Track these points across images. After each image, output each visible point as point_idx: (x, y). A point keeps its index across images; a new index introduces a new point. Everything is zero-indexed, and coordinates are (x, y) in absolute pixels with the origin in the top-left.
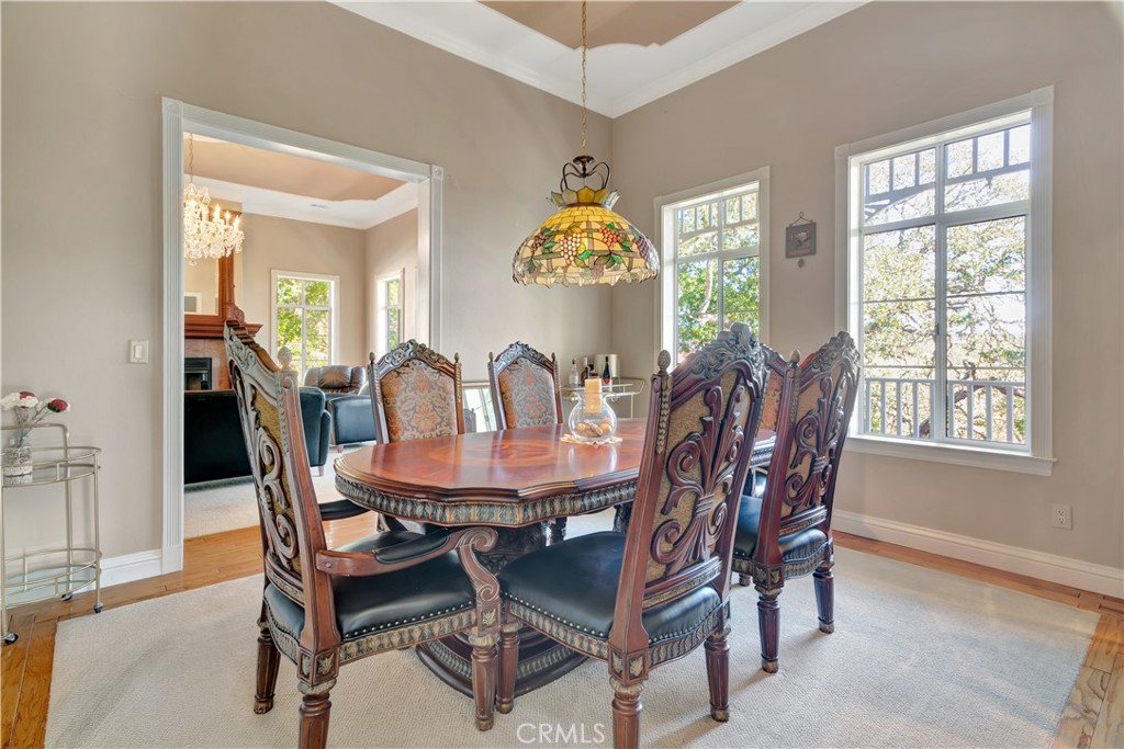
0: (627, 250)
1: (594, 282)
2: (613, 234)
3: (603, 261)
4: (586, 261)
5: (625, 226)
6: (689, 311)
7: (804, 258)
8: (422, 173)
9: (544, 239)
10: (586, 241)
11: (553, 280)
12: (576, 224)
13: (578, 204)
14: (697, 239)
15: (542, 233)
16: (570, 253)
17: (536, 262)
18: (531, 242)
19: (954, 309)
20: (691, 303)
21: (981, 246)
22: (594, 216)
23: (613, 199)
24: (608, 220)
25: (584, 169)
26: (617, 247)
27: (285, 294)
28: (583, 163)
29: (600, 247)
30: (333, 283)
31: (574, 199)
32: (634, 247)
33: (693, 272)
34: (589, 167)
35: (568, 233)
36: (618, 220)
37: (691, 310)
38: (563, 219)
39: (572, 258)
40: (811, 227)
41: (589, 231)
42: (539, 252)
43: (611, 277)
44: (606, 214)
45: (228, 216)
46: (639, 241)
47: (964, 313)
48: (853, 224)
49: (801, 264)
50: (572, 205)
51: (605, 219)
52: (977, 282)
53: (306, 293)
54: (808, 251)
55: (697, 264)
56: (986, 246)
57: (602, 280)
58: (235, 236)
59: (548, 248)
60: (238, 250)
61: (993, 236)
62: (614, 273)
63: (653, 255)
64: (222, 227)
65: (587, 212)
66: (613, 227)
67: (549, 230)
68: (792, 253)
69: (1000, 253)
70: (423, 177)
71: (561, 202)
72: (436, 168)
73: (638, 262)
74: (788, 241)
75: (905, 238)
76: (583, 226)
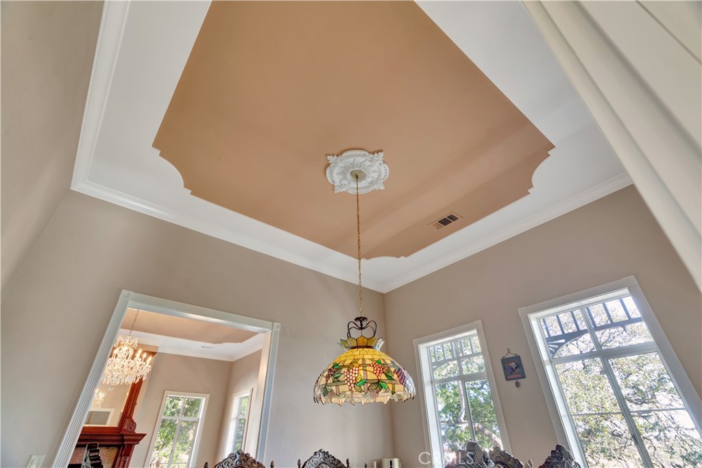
0: (391, 378)
1: (372, 401)
2: (380, 367)
3: (374, 387)
4: (362, 387)
5: (388, 362)
6: (451, 418)
7: (519, 380)
8: (268, 328)
9: (334, 371)
10: (362, 372)
11: (344, 400)
12: (355, 361)
13: (357, 347)
14: (449, 364)
15: (333, 367)
16: (351, 382)
17: (329, 388)
18: (326, 373)
19: (644, 417)
20: (453, 412)
21: (640, 370)
22: (367, 355)
23: (381, 343)
24: (377, 358)
25: (361, 325)
26: (383, 377)
27: (173, 407)
28: (361, 321)
29: (372, 376)
30: (204, 399)
31: (355, 344)
32: (395, 376)
33: (451, 388)
34: (364, 323)
35: (350, 367)
36: (384, 357)
37: (453, 417)
38: (347, 356)
39: (352, 385)
40: (517, 359)
41: (364, 365)
42: (330, 381)
43: (384, 397)
44: (376, 353)
45: (145, 355)
46: (398, 372)
47: (653, 420)
48: (545, 357)
49: (518, 385)
50: (353, 348)
51: (375, 357)
52: (650, 397)
53: (187, 406)
54: (520, 376)
55: (452, 383)
56: (644, 369)
57: (378, 400)
58: (147, 368)
59: (336, 378)
60: (144, 379)
61: (645, 362)
62: (386, 394)
63: (410, 382)
64: (140, 362)
65: (364, 352)
66: (380, 363)
67: (337, 365)
68: (509, 377)
69: (656, 374)
70: (267, 330)
71: (347, 345)
72: (276, 324)
73: (399, 387)
74: (504, 369)
75: (586, 364)
76: (360, 362)
